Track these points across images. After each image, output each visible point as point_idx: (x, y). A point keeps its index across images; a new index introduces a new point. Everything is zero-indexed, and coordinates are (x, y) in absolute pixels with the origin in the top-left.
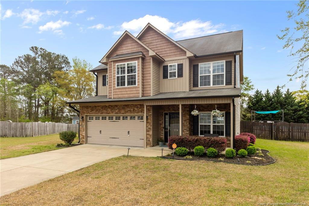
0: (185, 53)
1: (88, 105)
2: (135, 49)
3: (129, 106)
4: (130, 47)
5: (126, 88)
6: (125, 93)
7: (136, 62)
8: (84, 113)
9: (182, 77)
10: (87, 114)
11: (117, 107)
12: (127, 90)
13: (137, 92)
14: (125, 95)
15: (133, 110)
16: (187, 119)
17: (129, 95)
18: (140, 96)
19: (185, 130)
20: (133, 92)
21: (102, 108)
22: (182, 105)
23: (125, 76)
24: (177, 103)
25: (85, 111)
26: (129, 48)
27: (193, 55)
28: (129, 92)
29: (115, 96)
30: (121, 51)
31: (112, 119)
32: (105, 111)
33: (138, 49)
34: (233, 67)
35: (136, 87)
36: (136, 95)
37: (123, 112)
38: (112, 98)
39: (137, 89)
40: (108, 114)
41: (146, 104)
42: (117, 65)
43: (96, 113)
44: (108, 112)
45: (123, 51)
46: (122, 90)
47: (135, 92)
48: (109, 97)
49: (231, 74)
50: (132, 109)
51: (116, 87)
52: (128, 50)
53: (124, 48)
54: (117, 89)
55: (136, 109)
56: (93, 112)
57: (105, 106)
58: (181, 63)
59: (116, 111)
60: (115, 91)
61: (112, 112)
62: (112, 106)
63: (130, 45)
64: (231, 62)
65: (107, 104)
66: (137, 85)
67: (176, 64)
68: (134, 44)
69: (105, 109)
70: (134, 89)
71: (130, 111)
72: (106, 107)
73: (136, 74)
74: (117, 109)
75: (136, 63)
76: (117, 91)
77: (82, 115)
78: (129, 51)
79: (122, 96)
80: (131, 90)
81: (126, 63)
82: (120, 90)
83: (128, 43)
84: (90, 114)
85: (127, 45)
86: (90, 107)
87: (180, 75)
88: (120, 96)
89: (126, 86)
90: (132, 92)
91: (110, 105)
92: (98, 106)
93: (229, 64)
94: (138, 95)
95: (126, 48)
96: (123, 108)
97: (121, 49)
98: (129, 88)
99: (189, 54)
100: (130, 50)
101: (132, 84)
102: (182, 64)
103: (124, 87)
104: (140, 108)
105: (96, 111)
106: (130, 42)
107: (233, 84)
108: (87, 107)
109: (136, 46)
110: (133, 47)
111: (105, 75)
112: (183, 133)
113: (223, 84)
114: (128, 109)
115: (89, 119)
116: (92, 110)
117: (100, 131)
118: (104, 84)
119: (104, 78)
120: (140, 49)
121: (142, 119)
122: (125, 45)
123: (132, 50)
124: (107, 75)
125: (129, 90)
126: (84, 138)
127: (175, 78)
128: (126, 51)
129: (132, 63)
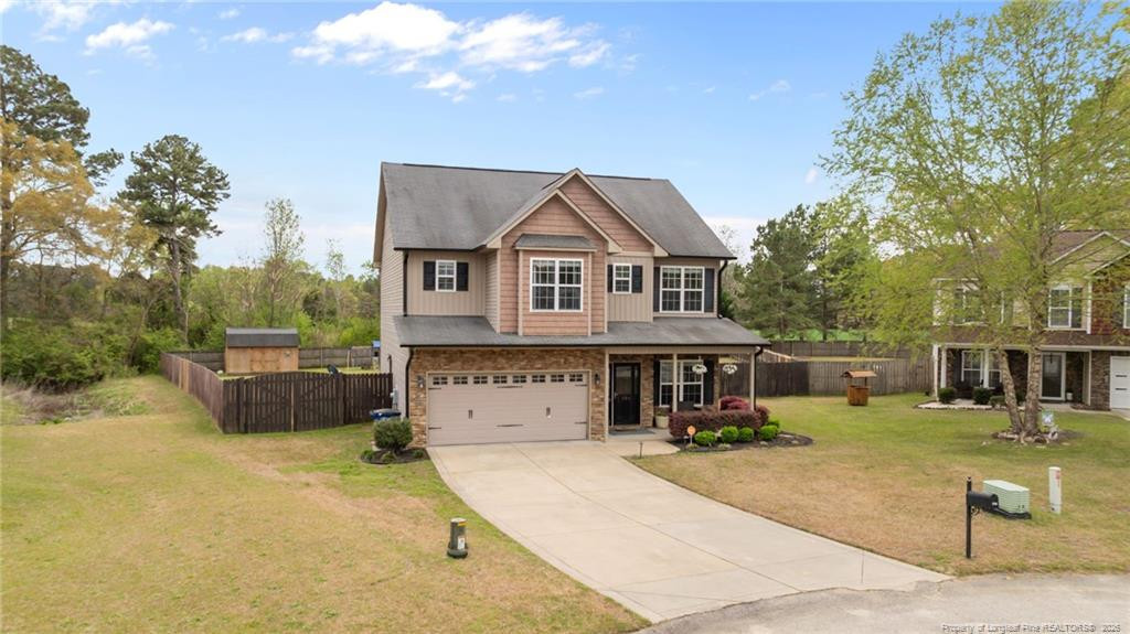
0: (650, 247)
2: (569, 230)
4: (558, 223)
5: (556, 314)
6: (553, 324)
7: (582, 260)
8: (426, 368)
9: (641, 292)
10: (436, 369)
12: (558, 319)
13: (584, 325)
15: (565, 363)
16: (651, 377)
17: (563, 330)
18: (589, 335)
19: (647, 397)
20: (573, 324)
21: (480, 356)
23: (553, 288)
24: (671, 352)
25: (427, 364)
26: (553, 223)
27: (667, 255)
28: (562, 324)
29: (527, 330)
30: (534, 228)
31: (505, 382)
32: (488, 364)
33: (575, 230)
34: (716, 280)
35: (579, 315)
36: (580, 331)
37: (539, 366)
38: (520, 332)
39: (582, 318)
41: (609, 353)
42: (534, 261)
43: (463, 369)
45: (540, 228)
46: (546, 318)
47: (577, 324)
48: (502, 330)
49: (713, 292)
50: (562, 360)
51: (531, 310)
52: (553, 229)
53: (543, 222)
54: (534, 314)
55: (571, 359)
56: (452, 365)
58: (638, 264)
59: (522, 363)
60: (528, 318)
61: (511, 366)
62: (509, 353)
63: (556, 217)
64: (713, 271)
66: (582, 310)
67: (630, 265)
68: (566, 218)
69: (489, 359)
70: (575, 319)
71: (558, 363)
73: (582, 286)
74: (524, 359)
75: (580, 262)
76: (534, 318)
77: (416, 372)
78: (556, 231)
79: (546, 330)
80: (569, 318)
81: (557, 260)
82: (541, 318)
83: (554, 212)
84: (442, 370)
85: (551, 217)
87: (638, 288)
88: (539, 330)
89: (556, 309)
90: (569, 324)
93: (710, 272)
94: (584, 331)
95: (548, 223)
96: (541, 358)
97: (535, 222)
98: (562, 315)
99: (659, 252)
100: (557, 229)
101: (569, 307)
102: (641, 268)
103: (551, 311)
104: (581, 358)
105: (463, 363)
107: (715, 310)
108: (436, 356)
109: (571, 224)
110: (565, 224)
111: (432, 260)
112: (642, 404)
113: (699, 309)
114: (553, 359)
115: (435, 383)
116: (450, 360)
117: (471, 412)
118: (429, 285)
119: (429, 269)
120: (581, 232)
121: (580, 380)
122: (545, 217)
123: (562, 229)
124: (438, 262)
125: (564, 318)
126: (423, 433)
127: (626, 293)
128: (546, 229)
129: (571, 262)
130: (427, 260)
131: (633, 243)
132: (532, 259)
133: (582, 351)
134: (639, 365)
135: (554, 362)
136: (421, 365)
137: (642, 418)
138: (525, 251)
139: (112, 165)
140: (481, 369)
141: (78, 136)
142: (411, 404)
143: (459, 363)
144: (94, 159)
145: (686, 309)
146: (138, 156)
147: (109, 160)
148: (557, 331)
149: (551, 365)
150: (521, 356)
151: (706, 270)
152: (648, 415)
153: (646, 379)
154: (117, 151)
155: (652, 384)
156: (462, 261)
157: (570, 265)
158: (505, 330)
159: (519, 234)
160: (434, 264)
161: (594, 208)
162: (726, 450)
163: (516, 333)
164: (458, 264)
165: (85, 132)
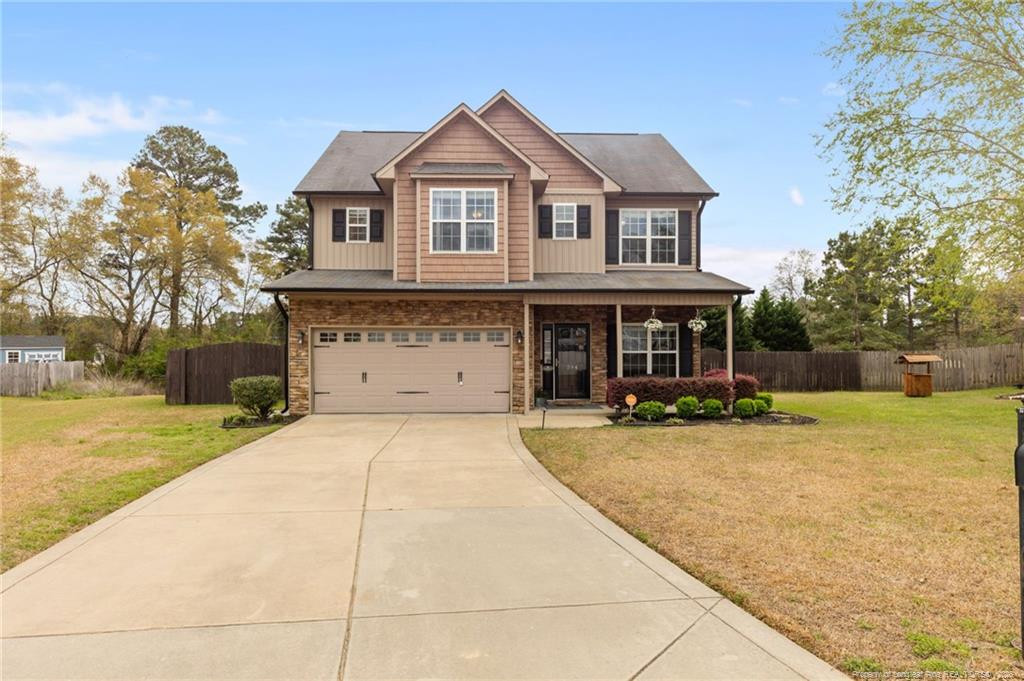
0: (600, 181)
1: (319, 298)
2: (483, 156)
3: (466, 305)
4: (469, 148)
5: (463, 257)
6: (460, 269)
7: (495, 190)
8: (308, 321)
9: (589, 237)
10: (320, 323)
11: (426, 305)
12: (466, 261)
13: (500, 269)
14: (459, 276)
15: (479, 316)
16: (603, 341)
17: (472, 276)
18: (506, 281)
19: (598, 365)
20: (485, 269)
21: (372, 308)
22: (623, 307)
23: (459, 223)
24: (612, 303)
25: (310, 315)
26: (462, 148)
27: (620, 189)
28: (471, 269)
29: (427, 276)
30: (439, 155)
31: (407, 340)
32: (383, 316)
33: (490, 156)
34: (694, 225)
35: (492, 257)
36: (494, 276)
37: (447, 321)
38: (418, 281)
39: (495, 261)
40: (396, 324)
41: (528, 301)
42: (434, 192)
43: (352, 323)
44: (396, 320)
45: (446, 155)
46: (451, 261)
47: (491, 269)
48: (400, 278)
49: (690, 240)
50: (475, 314)
51: (431, 251)
52: (464, 155)
53: (450, 148)
54: (434, 257)
55: (487, 313)
56: (340, 318)
57: (387, 301)
58: (586, 203)
59: (425, 317)
60: (428, 261)
61: (411, 321)
62: (408, 303)
63: (466, 142)
64: (689, 214)
65: (394, 298)
66: (496, 251)
67: (575, 205)
68: (479, 141)
69: (384, 311)
70: (489, 262)
71: (470, 319)
72: (390, 304)
73: (495, 221)
74: (427, 311)
75: (493, 193)
76: (435, 261)
77: (296, 326)
78: (467, 158)
79: (450, 276)
80: (478, 261)
81: (464, 190)
82: (444, 261)
83: (461, 134)
84: (330, 324)
85: (457, 141)
86: (330, 303)
87: (585, 232)
88: (443, 276)
89: (463, 250)
90: (480, 269)
91: (402, 301)
92: (365, 302)
93: (685, 217)
94: (500, 276)
95: (457, 149)
96: (448, 311)
97: (440, 148)
98: (470, 257)
99: (610, 186)
100: (468, 156)
101: (480, 247)
102: (588, 208)
103: (456, 252)
104: (499, 312)
105: (353, 316)
106: (467, 135)
107: (694, 262)
108: (319, 304)
109: (485, 148)
110: (478, 149)
111: (343, 208)
112: (592, 374)
113: (672, 260)
114: (464, 313)
115: (322, 340)
116: (337, 312)
117: (364, 375)
118: (338, 236)
119: (338, 218)
120: (498, 158)
121: (502, 340)
122: (452, 141)
123: (473, 155)
124: (348, 209)
125: (473, 262)
126: (305, 397)
127: (570, 239)
128: (454, 155)
129: (482, 193)
130: (338, 207)
131: (579, 178)
132: (432, 190)
133: (500, 303)
134: (586, 326)
135: (464, 317)
136: (303, 319)
137: (592, 391)
138: (422, 180)
139: (258, 215)
140: (375, 323)
141: (235, 193)
142: (290, 363)
143: (347, 317)
144: (246, 210)
145: (654, 260)
146: (283, 208)
147: (256, 211)
148: (465, 276)
149: (460, 320)
150: (423, 309)
151: (679, 212)
152: (601, 388)
153: (597, 344)
154: (263, 203)
155: (604, 350)
156: (377, 208)
157: (480, 197)
158: (402, 277)
159: (420, 162)
160: (345, 211)
161: (528, 139)
162: (676, 424)
163: (414, 281)
164: (371, 211)
165: (238, 189)
